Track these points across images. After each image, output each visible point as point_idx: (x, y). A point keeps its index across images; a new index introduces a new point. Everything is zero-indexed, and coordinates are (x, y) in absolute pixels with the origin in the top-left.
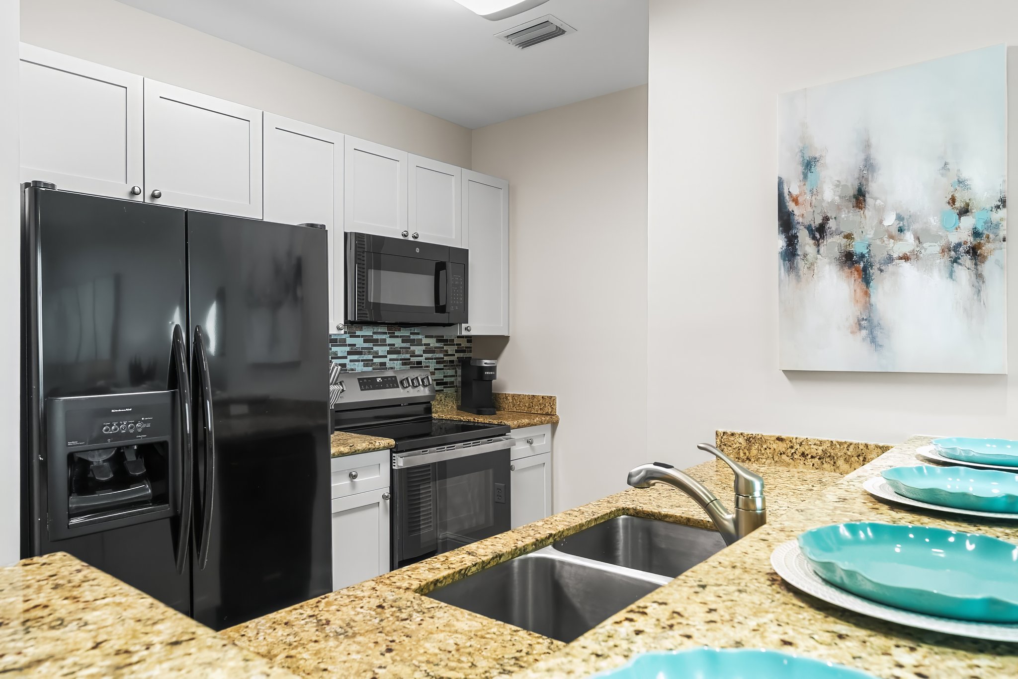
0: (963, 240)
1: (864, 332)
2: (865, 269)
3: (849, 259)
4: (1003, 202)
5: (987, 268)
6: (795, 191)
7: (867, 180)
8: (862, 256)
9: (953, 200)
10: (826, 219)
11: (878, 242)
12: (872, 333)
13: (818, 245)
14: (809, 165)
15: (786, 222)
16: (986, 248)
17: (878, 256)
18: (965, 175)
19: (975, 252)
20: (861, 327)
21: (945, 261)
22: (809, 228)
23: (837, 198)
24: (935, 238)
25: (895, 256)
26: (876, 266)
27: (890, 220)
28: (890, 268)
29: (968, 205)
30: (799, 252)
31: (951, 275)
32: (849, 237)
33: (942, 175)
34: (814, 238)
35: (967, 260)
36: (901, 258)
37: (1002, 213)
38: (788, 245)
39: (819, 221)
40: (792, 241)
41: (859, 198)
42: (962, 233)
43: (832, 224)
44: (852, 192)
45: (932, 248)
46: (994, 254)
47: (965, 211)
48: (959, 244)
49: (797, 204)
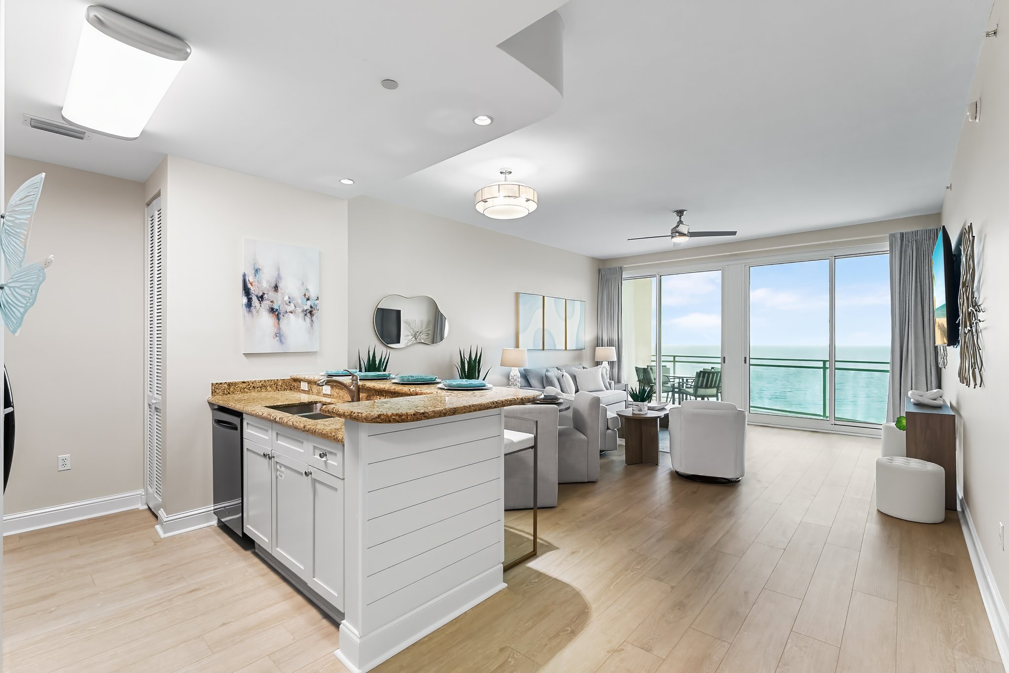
1: (278, 338)
2: (278, 315)
3: (272, 310)
4: (318, 298)
5: (314, 318)
6: (251, 280)
7: (278, 283)
8: (277, 310)
9: (305, 295)
10: (264, 294)
11: (282, 305)
12: (280, 338)
13: (261, 303)
15: (247, 291)
16: (314, 312)
17: (282, 311)
18: (308, 288)
19: (311, 312)
20: (276, 336)
21: (302, 315)
22: (257, 296)
23: (268, 287)
24: (300, 307)
25: (288, 311)
26: (282, 314)
27: (286, 298)
28: (286, 315)
29: (309, 297)
30: (253, 305)
31: (305, 319)
32: (272, 302)
33: (302, 286)
34: (259, 300)
35: (309, 315)
36: (290, 312)
37: (318, 302)
38: (248, 302)
39: (261, 294)
40: (250, 300)
41: (276, 288)
42: (307, 307)
43: (265, 296)
44: (273, 285)
45: (299, 310)
46: (316, 314)
47: (308, 299)
48: (307, 310)
49: (252, 285)
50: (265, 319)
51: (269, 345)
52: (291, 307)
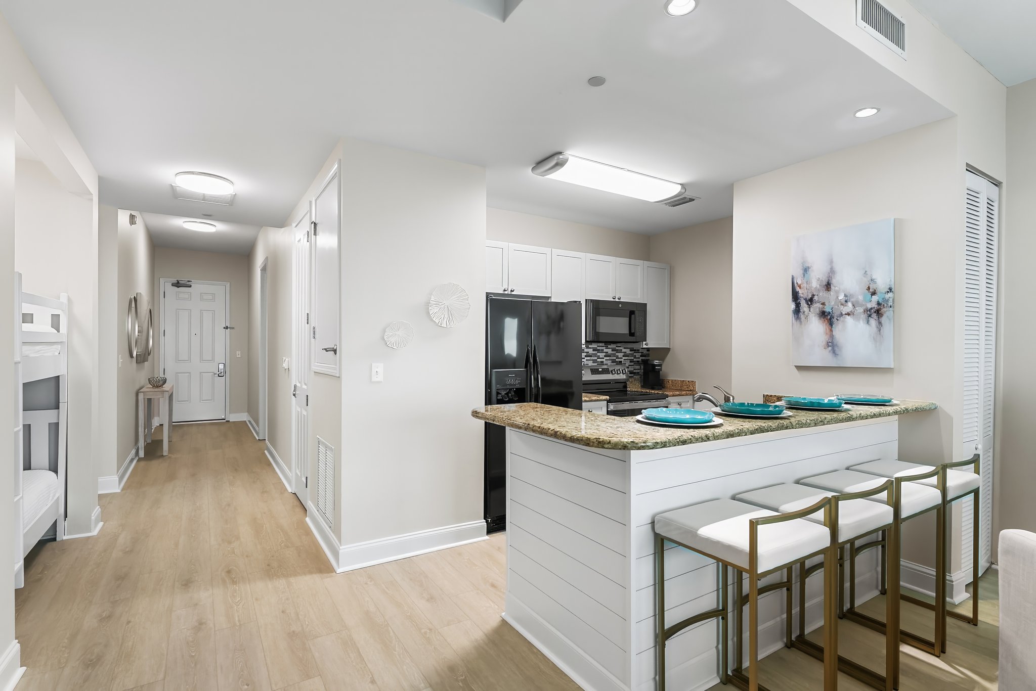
0: (873, 306)
1: (830, 348)
2: (830, 319)
3: (823, 314)
4: (890, 289)
5: (884, 319)
6: (799, 282)
7: (831, 277)
8: (830, 313)
9: (869, 288)
10: (813, 295)
11: (836, 307)
12: (833, 349)
13: (810, 308)
14: (806, 270)
15: (795, 297)
16: (883, 310)
17: (836, 313)
18: (873, 277)
19: (878, 312)
20: (828, 346)
21: (864, 316)
22: (806, 299)
23: (818, 286)
24: (861, 306)
25: (844, 313)
26: (836, 318)
27: (841, 297)
28: (842, 319)
29: (875, 290)
30: (801, 311)
31: (868, 322)
32: (823, 304)
33: (864, 276)
34: (808, 304)
35: (874, 315)
36: (846, 314)
37: (890, 295)
38: (796, 307)
39: (810, 296)
40: (798, 305)
41: (828, 286)
42: (873, 304)
43: (816, 298)
44: (825, 283)
45: (860, 310)
46: (887, 313)
47: (874, 293)
48: (871, 309)
49: (800, 288)
50: (815, 327)
51: (820, 357)
52: (849, 307)
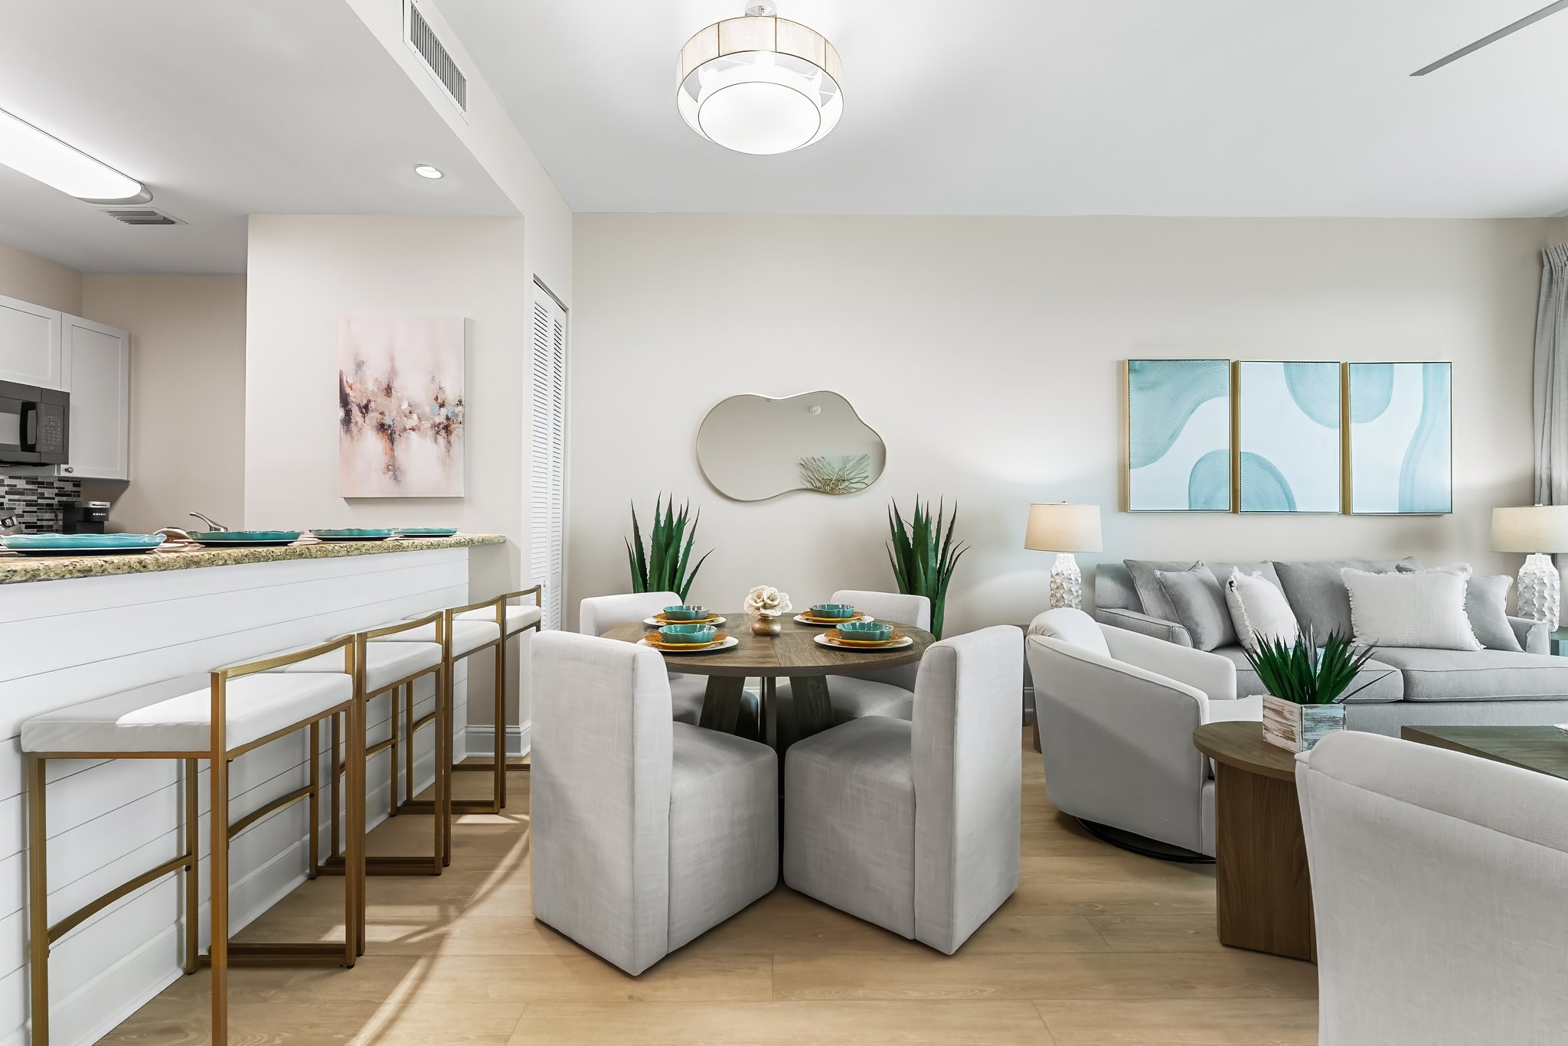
0: (441, 421)
1: (391, 473)
2: (391, 434)
3: (382, 427)
4: (460, 402)
5: (453, 438)
6: (350, 382)
7: (393, 380)
8: (390, 426)
9: (437, 399)
10: (369, 401)
11: (399, 418)
12: (394, 473)
13: (364, 417)
14: (359, 365)
15: (345, 401)
16: (453, 426)
17: (398, 429)
18: (442, 385)
19: (447, 428)
20: (389, 470)
21: (431, 433)
22: (359, 406)
23: (376, 389)
24: (428, 419)
25: (407, 428)
26: (397, 433)
27: (405, 406)
28: (405, 435)
29: (444, 402)
30: (352, 421)
31: (436, 440)
32: (382, 413)
33: (432, 383)
34: (362, 412)
35: (443, 432)
36: (411, 429)
37: (460, 408)
38: (346, 416)
39: (365, 402)
40: (348, 413)
41: (388, 391)
42: (440, 419)
43: (372, 405)
44: (385, 386)
45: (427, 425)
46: (457, 429)
47: (442, 405)
48: (440, 424)
49: (351, 389)
50: (372, 443)
51: (377, 485)
52: (413, 421)
